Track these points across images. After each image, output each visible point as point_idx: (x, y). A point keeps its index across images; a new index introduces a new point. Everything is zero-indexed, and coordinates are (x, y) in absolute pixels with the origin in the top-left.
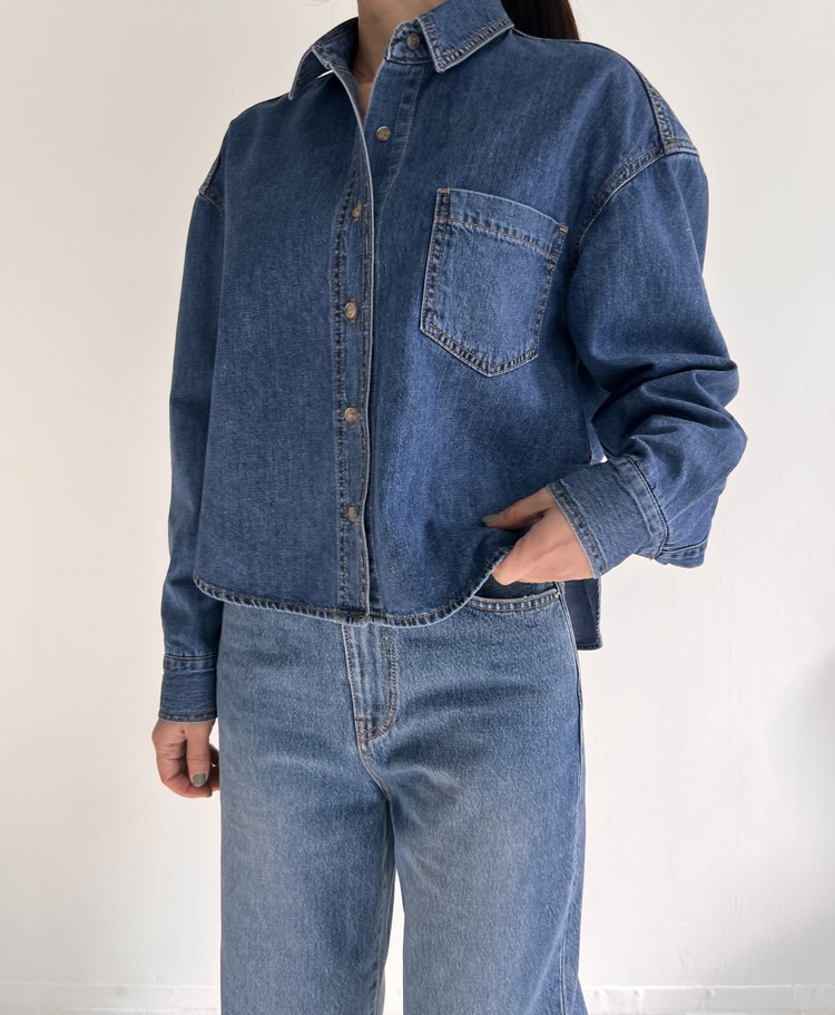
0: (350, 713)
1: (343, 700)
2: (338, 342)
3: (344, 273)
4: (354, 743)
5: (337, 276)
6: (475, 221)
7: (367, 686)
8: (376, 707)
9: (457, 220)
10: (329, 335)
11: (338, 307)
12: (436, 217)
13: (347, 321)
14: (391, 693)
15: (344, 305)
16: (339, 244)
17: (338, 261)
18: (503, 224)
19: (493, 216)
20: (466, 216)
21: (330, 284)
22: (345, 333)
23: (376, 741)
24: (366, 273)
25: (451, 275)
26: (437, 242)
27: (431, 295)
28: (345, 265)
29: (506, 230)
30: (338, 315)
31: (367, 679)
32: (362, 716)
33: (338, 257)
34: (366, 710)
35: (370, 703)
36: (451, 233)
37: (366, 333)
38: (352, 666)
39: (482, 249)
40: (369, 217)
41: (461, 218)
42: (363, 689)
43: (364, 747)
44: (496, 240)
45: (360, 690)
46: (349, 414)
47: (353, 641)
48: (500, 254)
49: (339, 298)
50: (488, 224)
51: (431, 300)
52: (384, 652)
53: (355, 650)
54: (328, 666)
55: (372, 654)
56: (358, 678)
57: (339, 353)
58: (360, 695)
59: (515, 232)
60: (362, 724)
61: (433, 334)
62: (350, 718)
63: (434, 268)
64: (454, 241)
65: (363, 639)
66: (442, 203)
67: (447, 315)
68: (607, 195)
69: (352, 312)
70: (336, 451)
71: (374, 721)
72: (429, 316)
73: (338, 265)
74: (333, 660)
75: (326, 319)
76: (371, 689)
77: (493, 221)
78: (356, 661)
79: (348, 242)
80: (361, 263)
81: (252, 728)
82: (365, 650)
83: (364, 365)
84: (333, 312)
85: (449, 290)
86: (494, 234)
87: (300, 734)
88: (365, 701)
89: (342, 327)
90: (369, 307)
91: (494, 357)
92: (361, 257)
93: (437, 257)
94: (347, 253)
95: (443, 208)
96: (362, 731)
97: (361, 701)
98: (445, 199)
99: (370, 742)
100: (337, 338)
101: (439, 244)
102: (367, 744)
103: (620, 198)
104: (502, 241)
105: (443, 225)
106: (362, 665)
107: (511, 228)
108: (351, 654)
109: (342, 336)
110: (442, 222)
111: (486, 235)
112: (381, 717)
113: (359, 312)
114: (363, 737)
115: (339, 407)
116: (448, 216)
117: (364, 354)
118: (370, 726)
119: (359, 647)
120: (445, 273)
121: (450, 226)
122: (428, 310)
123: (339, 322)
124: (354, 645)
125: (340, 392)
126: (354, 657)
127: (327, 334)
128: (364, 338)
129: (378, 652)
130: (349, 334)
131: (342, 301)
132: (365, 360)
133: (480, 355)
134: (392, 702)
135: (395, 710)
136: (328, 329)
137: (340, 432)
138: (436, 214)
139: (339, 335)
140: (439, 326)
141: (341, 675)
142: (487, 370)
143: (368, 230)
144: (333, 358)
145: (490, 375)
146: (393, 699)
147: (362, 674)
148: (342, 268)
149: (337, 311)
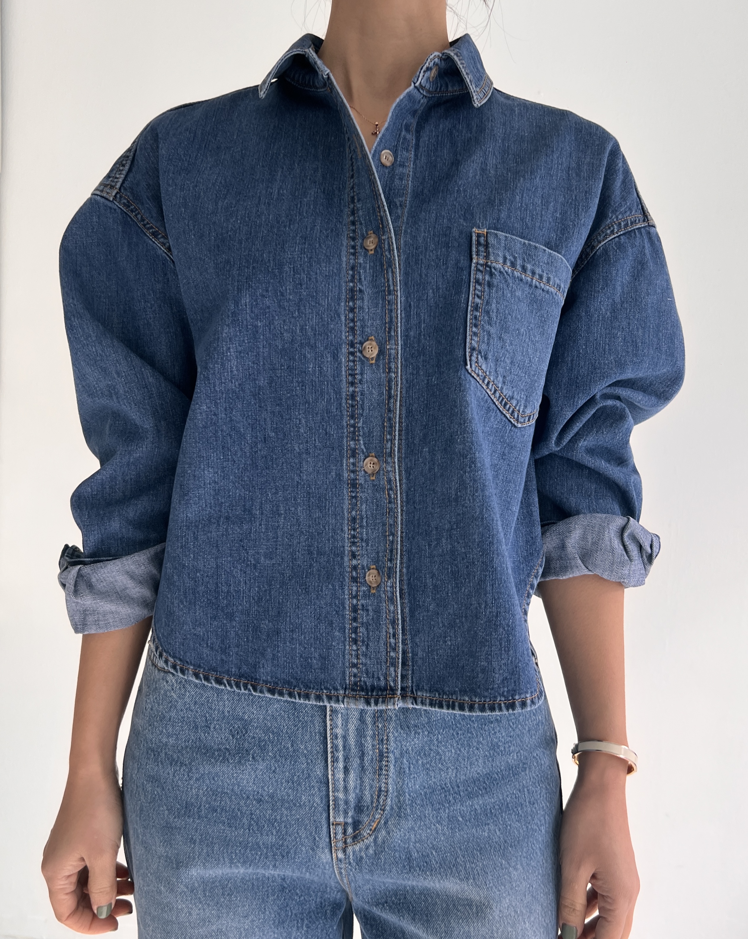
0: (325, 815)
1: (317, 800)
2: (352, 384)
3: (361, 308)
4: (327, 850)
5: (352, 310)
6: (513, 265)
7: (352, 784)
8: (359, 809)
9: (496, 262)
10: (339, 375)
11: (352, 345)
12: (474, 256)
13: (364, 360)
14: (380, 790)
15: (361, 343)
16: (353, 276)
17: (352, 295)
18: (538, 271)
19: (529, 262)
20: (505, 259)
21: (343, 318)
22: (362, 374)
23: (357, 848)
24: (391, 311)
25: (493, 315)
26: (477, 282)
27: (475, 334)
28: (363, 299)
29: (541, 277)
30: (352, 354)
31: (352, 776)
32: (341, 819)
33: (352, 290)
34: (346, 813)
35: (352, 804)
36: (491, 274)
37: (393, 375)
38: (335, 760)
39: (518, 293)
40: (390, 250)
41: (501, 260)
42: (346, 788)
43: (341, 855)
44: (531, 286)
45: (342, 789)
46: (369, 464)
47: (339, 731)
48: (534, 300)
49: (354, 335)
50: (524, 269)
51: (476, 339)
52: (376, 743)
53: (340, 742)
54: (303, 759)
55: (361, 746)
56: (340, 775)
57: (353, 397)
58: (341, 795)
59: (549, 279)
60: (340, 829)
61: (478, 375)
62: (324, 822)
63: (476, 308)
64: (495, 281)
65: (352, 728)
66: (479, 244)
67: (490, 356)
69: (371, 350)
70: (347, 506)
71: (356, 825)
72: (475, 355)
73: (352, 299)
74: (310, 752)
75: (335, 356)
76: (355, 788)
77: (529, 267)
78: (340, 755)
79: (366, 275)
80: (384, 299)
81: (197, 837)
82: (352, 741)
83: (389, 410)
84: (345, 349)
85: (493, 330)
86: (529, 280)
87: (258, 844)
88: (346, 802)
89: (358, 367)
90: (397, 348)
91: (525, 407)
93: (479, 297)
94: (365, 286)
95: (482, 249)
96: (340, 836)
97: (341, 803)
99: (350, 850)
100: (350, 378)
101: (480, 284)
102: (344, 851)
104: (536, 287)
105: (482, 265)
106: (346, 759)
107: (545, 275)
108: (335, 748)
109: (358, 377)
110: (481, 261)
111: (521, 280)
112: (365, 819)
113: (381, 352)
114: (340, 844)
115: (354, 455)
116: (487, 257)
117: (390, 397)
118: (350, 830)
119: (345, 738)
120: (488, 313)
121: (490, 268)
122: (473, 349)
123: (354, 361)
124: (339, 736)
125: (353, 439)
126: (337, 751)
127: (337, 375)
128: (390, 381)
129: (369, 743)
130: (368, 376)
131: (358, 339)
132: (391, 405)
133: (514, 402)
134: (381, 801)
135: (384, 810)
136: (338, 369)
137: (354, 485)
138: (474, 254)
139: (353, 375)
140: (484, 367)
141: (319, 772)
142: (517, 420)
143: (390, 264)
144: (344, 401)
145: (519, 425)
146: (382, 797)
147: (346, 770)
148: (358, 303)
149: (352, 350)
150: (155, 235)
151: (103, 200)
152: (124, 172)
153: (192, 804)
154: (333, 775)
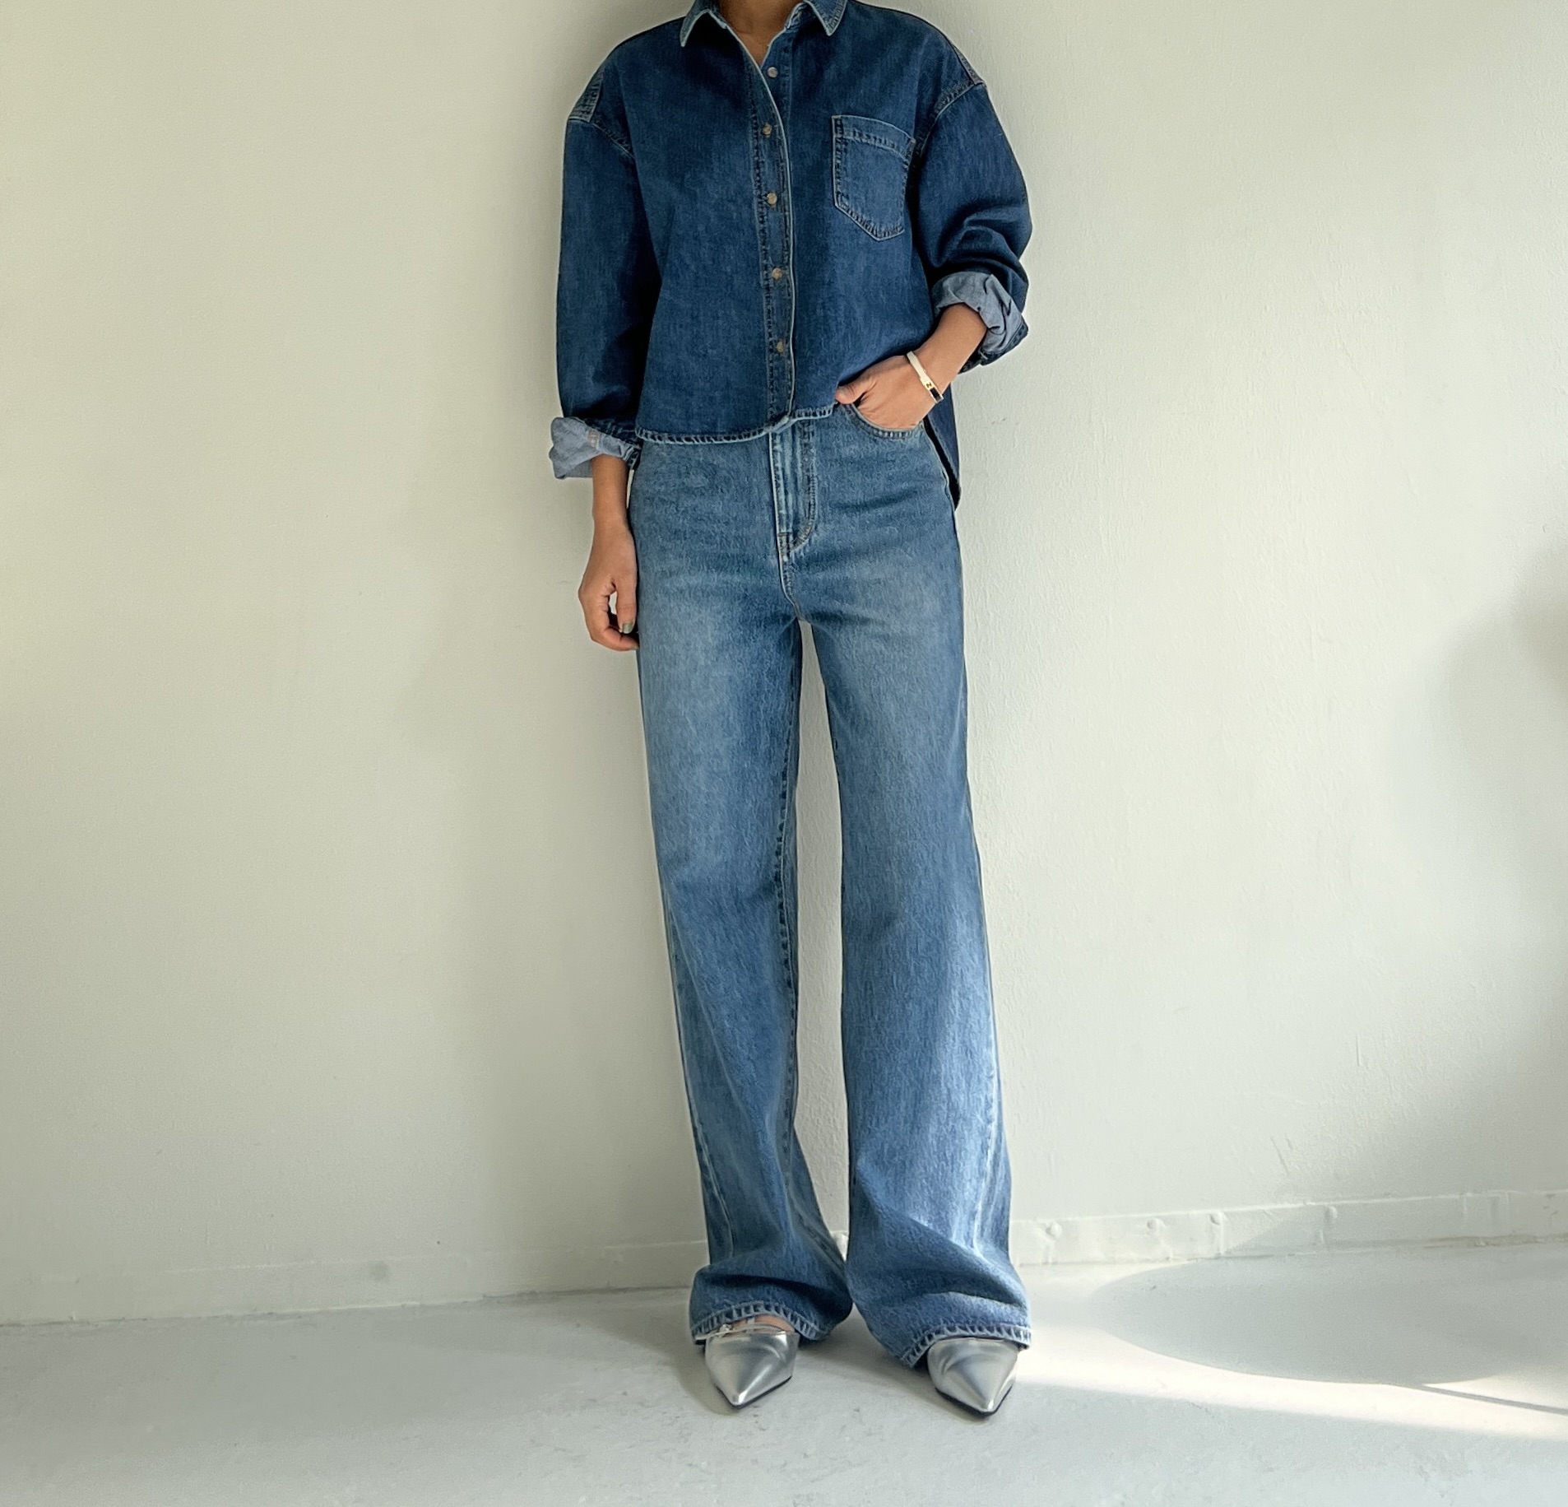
0: (772, 530)
1: (767, 518)
2: (762, 222)
3: (764, 173)
4: (774, 556)
5: (758, 175)
6: (861, 135)
7: (790, 503)
8: (796, 521)
9: (849, 135)
11: (760, 197)
12: (834, 134)
13: (768, 207)
14: (810, 505)
15: (766, 195)
16: (757, 153)
17: (758, 165)
18: (878, 137)
19: (871, 132)
20: (854, 132)
21: (753, 180)
22: (767, 215)
23: (797, 550)
24: (783, 173)
25: (850, 171)
26: (837, 150)
27: (839, 183)
28: (764, 167)
29: (880, 140)
30: (761, 203)
31: (790, 496)
32: (784, 530)
33: (757, 162)
34: (787, 525)
35: (792, 518)
36: (846, 144)
37: (788, 213)
38: (778, 486)
39: (866, 153)
40: (780, 134)
41: (852, 134)
42: (786, 506)
43: (786, 559)
44: (874, 147)
45: (784, 507)
46: (776, 273)
47: (779, 465)
48: (878, 156)
49: (760, 191)
50: (869, 137)
51: (839, 187)
52: (804, 471)
53: (780, 473)
54: (755, 489)
55: (795, 475)
56: (782, 497)
57: (763, 231)
58: (783, 512)
59: (885, 142)
60: (784, 538)
61: (843, 209)
62: (772, 535)
63: (838, 166)
64: (849, 148)
65: (788, 462)
66: (836, 125)
67: (850, 197)
68: (936, 115)
69: (772, 199)
70: (764, 303)
71: (795, 534)
72: (840, 197)
73: (758, 168)
74: (760, 483)
75: (750, 206)
76: (793, 505)
77: (872, 135)
78: (781, 482)
79: (765, 152)
80: (778, 165)
81: (684, 553)
82: (788, 471)
83: (787, 236)
84: (756, 200)
85: (850, 180)
86: (873, 143)
88: (787, 517)
89: (765, 211)
90: (788, 196)
91: (881, 226)
92: (777, 162)
93: (840, 159)
94: (766, 159)
95: (839, 128)
96: (784, 544)
97: (784, 518)
98: (839, 123)
99: (792, 553)
100: (761, 219)
101: (839, 151)
102: (788, 554)
103: (945, 116)
104: (878, 147)
105: (840, 139)
106: (785, 484)
107: (883, 139)
108: (777, 477)
109: (765, 217)
110: (839, 136)
111: (868, 144)
112: (801, 527)
113: (779, 200)
114: (785, 550)
115: (766, 269)
116: (842, 133)
117: (786, 228)
118: (791, 538)
119: (783, 470)
120: (845, 169)
121: (845, 139)
122: (838, 193)
123: (762, 208)
124: (780, 469)
125: (765, 259)
126: (779, 479)
127: (752, 217)
128: (785, 217)
129: (800, 472)
130: (771, 216)
131: (764, 193)
132: (788, 233)
133: (872, 224)
134: (811, 512)
135: (813, 519)
136: (752, 214)
137: (768, 288)
138: (834, 132)
139: (762, 217)
140: (847, 203)
141: (766, 497)
142: (876, 236)
143: (780, 142)
144: (758, 234)
145: (878, 239)
146: (812, 510)
147: (786, 493)
148: (762, 170)
149: (760, 200)
150: (621, 142)
151: (582, 123)
152: (596, 101)
153: (680, 530)
154: (778, 497)
